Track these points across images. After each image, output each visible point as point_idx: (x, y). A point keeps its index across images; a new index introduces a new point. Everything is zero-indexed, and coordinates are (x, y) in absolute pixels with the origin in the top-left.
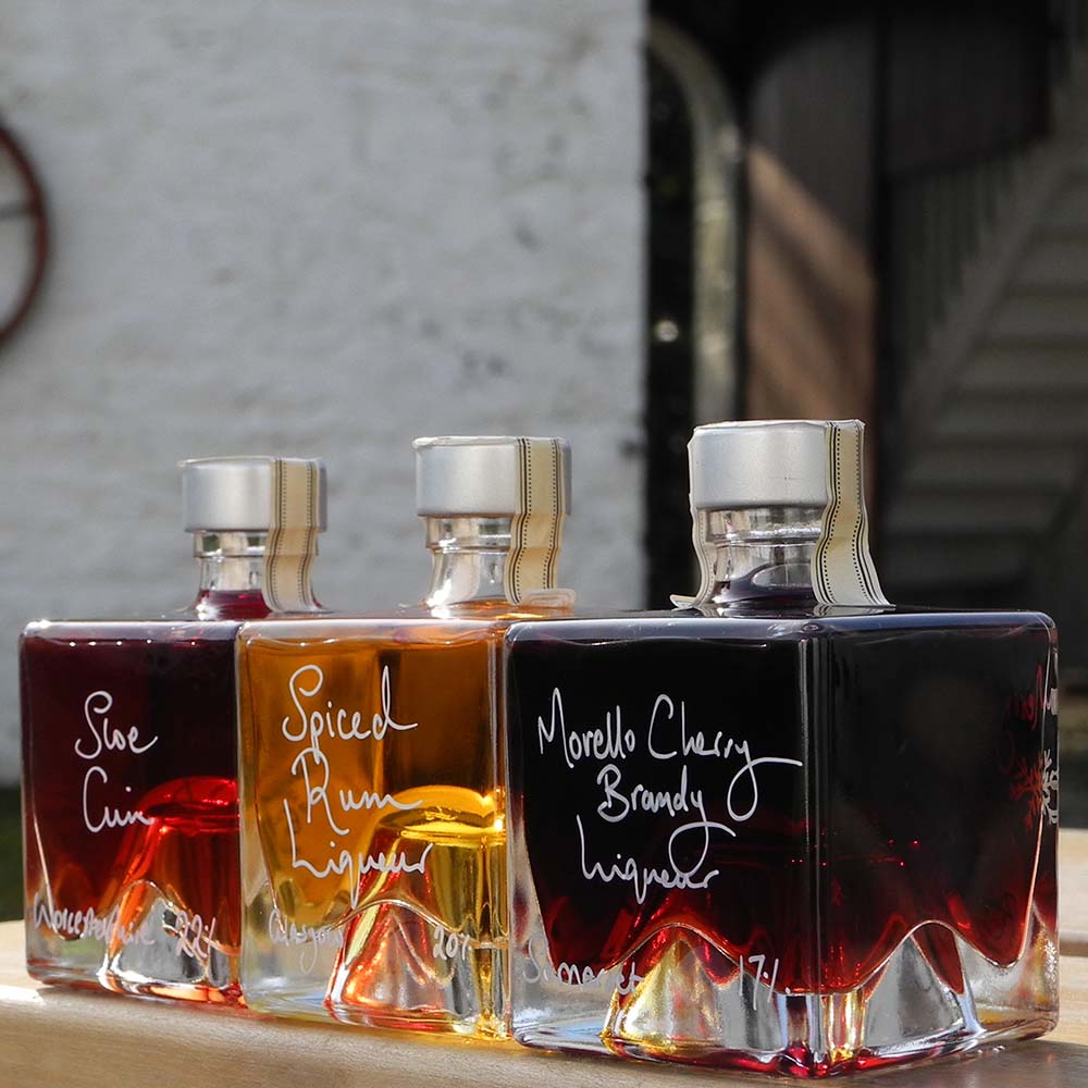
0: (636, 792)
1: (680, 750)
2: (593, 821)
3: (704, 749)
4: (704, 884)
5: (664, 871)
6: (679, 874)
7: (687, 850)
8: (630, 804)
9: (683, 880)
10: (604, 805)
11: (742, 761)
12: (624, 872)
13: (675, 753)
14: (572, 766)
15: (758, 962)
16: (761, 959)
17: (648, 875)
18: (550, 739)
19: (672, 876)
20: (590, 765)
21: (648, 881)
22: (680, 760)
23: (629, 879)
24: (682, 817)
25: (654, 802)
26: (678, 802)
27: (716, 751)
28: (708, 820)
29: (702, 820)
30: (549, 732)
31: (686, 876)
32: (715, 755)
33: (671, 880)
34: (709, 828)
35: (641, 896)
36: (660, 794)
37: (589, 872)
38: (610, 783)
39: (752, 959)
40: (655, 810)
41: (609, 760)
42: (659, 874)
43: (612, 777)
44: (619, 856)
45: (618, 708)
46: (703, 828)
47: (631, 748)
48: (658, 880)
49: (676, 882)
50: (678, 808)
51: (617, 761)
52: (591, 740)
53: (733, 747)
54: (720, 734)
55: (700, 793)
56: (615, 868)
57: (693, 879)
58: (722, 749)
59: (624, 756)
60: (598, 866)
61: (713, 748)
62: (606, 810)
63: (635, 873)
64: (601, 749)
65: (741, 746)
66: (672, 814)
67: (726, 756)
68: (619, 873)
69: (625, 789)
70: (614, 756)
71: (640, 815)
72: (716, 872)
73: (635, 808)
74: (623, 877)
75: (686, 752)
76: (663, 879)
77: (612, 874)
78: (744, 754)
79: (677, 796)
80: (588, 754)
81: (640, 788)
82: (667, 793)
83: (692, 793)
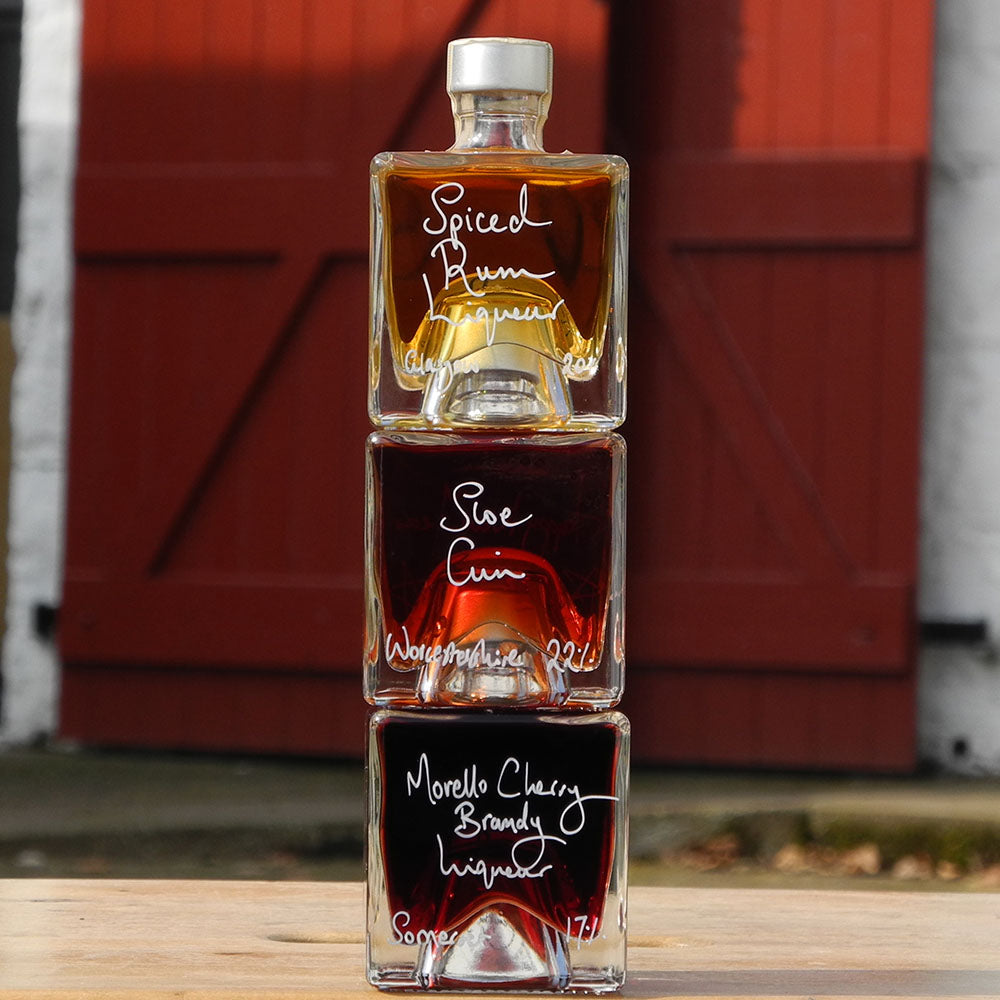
0: (486, 818)
1: (523, 792)
2: (451, 840)
3: (543, 791)
4: (541, 874)
5: (508, 868)
7: (527, 855)
8: (480, 827)
9: (524, 872)
10: (460, 827)
11: (574, 797)
12: (475, 869)
13: (519, 794)
14: (434, 803)
15: (581, 921)
16: (584, 918)
17: (495, 871)
18: (417, 786)
19: (514, 870)
20: (450, 802)
21: (494, 874)
22: (523, 797)
23: (480, 873)
24: (522, 833)
25: (499, 825)
26: (520, 824)
27: (553, 792)
28: (544, 834)
29: (539, 834)
31: (526, 870)
32: (551, 795)
33: (514, 872)
34: (546, 840)
35: (489, 883)
36: (506, 819)
37: (446, 870)
38: (465, 813)
39: (576, 919)
40: (502, 829)
41: (465, 798)
42: (504, 870)
43: (467, 809)
44: (471, 860)
45: (474, 766)
46: (540, 840)
47: (484, 791)
48: (503, 873)
49: (518, 874)
50: (521, 828)
51: (472, 800)
52: (451, 787)
53: (566, 791)
54: (556, 782)
55: (538, 819)
56: (468, 867)
57: (530, 872)
58: (557, 791)
59: (477, 796)
60: (454, 866)
61: (549, 790)
62: (461, 831)
63: (484, 870)
64: (459, 792)
65: (572, 789)
66: (515, 831)
67: (560, 795)
68: (471, 870)
69: (477, 816)
70: (470, 796)
71: (489, 833)
72: (550, 867)
73: (485, 829)
74: (475, 872)
75: (528, 793)
76: (508, 873)
77: (465, 871)
78: (574, 795)
79: (520, 820)
80: (448, 795)
81: (490, 816)
82: (512, 819)
83: (532, 818)
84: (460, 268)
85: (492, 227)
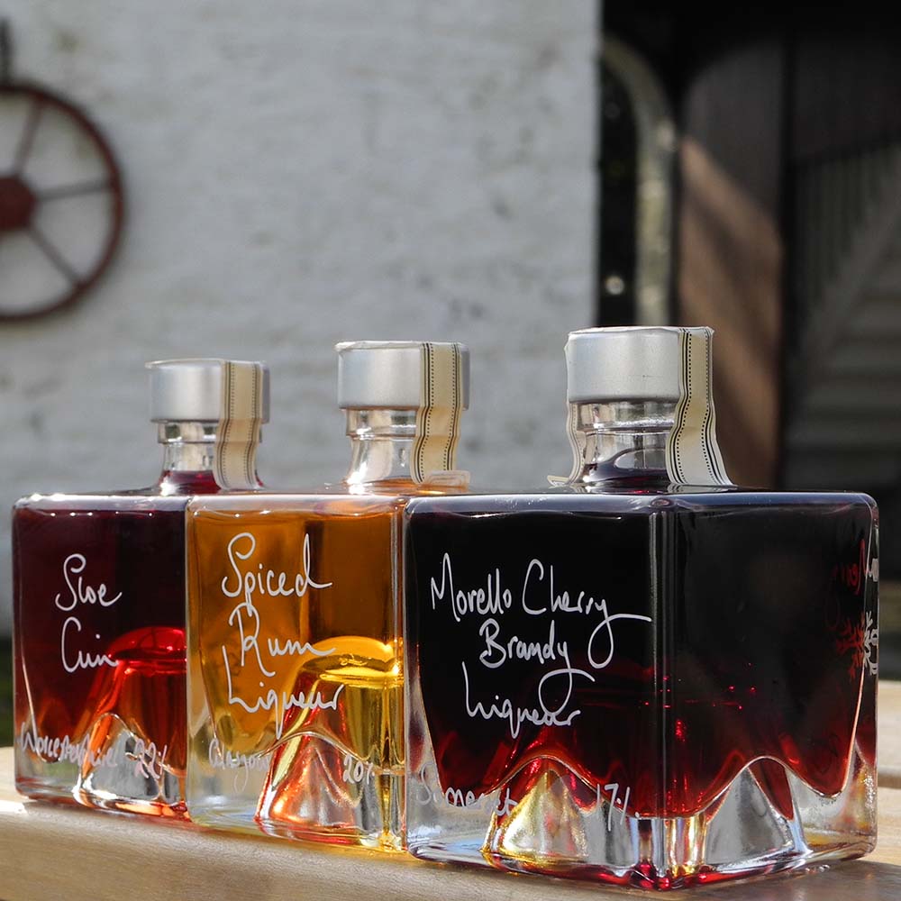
0: (512, 642)
1: (549, 607)
2: (475, 667)
3: (570, 606)
4: (568, 722)
5: (535, 710)
6: (547, 713)
7: (554, 694)
8: (506, 653)
9: (551, 719)
10: (485, 653)
11: (600, 616)
12: (501, 711)
13: (545, 609)
14: (458, 620)
15: (612, 790)
16: (615, 787)
17: (522, 712)
18: (441, 596)
19: (541, 715)
20: (474, 619)
21: (521, 719)
22: (549, 615)
23: (505, 717)
24: (551, 665)
25: (526, 651)
26: (547, 652)
27: (579, 608)
28: (572, 667)
29: (567, 668)
30: (440, 591)
31: (553, 715)
32: (577, 612)
33: (540, 718)
34: (573, 674)
35: (515, 732)
36: (532, 644)
37: (472, 711)
38: (490, 635)
39: (607, 787)
40: (528, 658)
41: (489, 615)
42: (531, 713)
43: (492, 629)
44: (497, 698)
45: (497, 570)
46: (568, 674)
47: (508, 605)
48: (529, 718)
49: (544, 720)
50: (547, 656)
51: (497, 616)
52: (475, 598)
53: (593, 605)
54: (582, 594)
55: (565, 643)
56: (494, 707)
57: (559, 718)
58: (584, 607)
59: (502, 612)
60: (480, 705)
61: (577, 606)
62: (486, 658)
63: (510, 712)
64: (483, 606)
65: (600, 604)
66: (542, 661)
67: (587, 612)
68: (497, 711)
69: (502, 640)
70: (494, 611)
71: (515, 662)
72: (578, 712)
73: (511, 656)
74: (501, 715)
75: (554, 609)
76: (534, 718)
77: (491, 712)
78: (602, 611)
79: (546, 646)
80: (472, 610)
81: (515, 639)
82: (538, 644)
83: (559, 644)
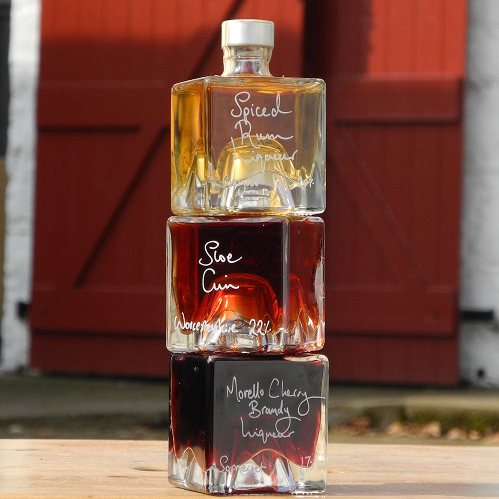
0: (263, 408)
1: (281, 396)
2: (247, 419)
3: (290, 394)
4: (289, 436)
5: (274, 433)
6: (279, 433)
7: (283, 426)
8: (261, 413)
9: (281, 435)
10: (251, 413)
11: (304, 398)
12: (258, 434)
13: (279, 396)
14: (239, 401)
15: (308, 459)
16: (309, 457)
17: (268, 434)
18: (231, 393)
20: (246, 401)
21: (267, 436)
22: (281, 398)
23: (260, 436)
24: (280, 416)
25: (269, 412)
26: (279, 411)
27: (294, 395)
28: (291, 416)
29: (288, 416)
30: (231, 391)
31: (282, 434)
32: (294, 397)
33: (276, 435)
34: (291, 419)
35: (265, 441)
36: (273, 409)
37: (245, 434)
38: (254, 406)
39: (306, 458)
40: (271, 414)
41: (254, 399)
42: (272, 434)
43: (254, 404)
44: (256, 429)
45: (258, 383)
46: (289, 419)
47: (262, 395)
48: (271, 436)
49: (278, 436)
50: (279, 413)
51: (257, 399)
52: (247, 393)
53: (301, 394)
54: (296, 390)
55: (287, 408)
57: (284, 435)
58: (296, 394)
59: (259, 398)
60: (248, 432)
62: (252, 415)
63: (263, 434)
64: (251, 396)
65: (304, 393)
66: (277, 415)
67: (298, 396)
68: (256, 434)
69: (259, 408)
70: (256, 397)
71: (265, 416)
72: (294, 432)
73: (263, 413)
75: (283, 396)
76: (274, 435)
77: (254, 435)
78: (305, 396)
79: (279, 409)
80: (245, 397)
81: (265, 407)
82: (275, 409)
83: (285, 409)
84: (248, 134)
85: (263, 114)
